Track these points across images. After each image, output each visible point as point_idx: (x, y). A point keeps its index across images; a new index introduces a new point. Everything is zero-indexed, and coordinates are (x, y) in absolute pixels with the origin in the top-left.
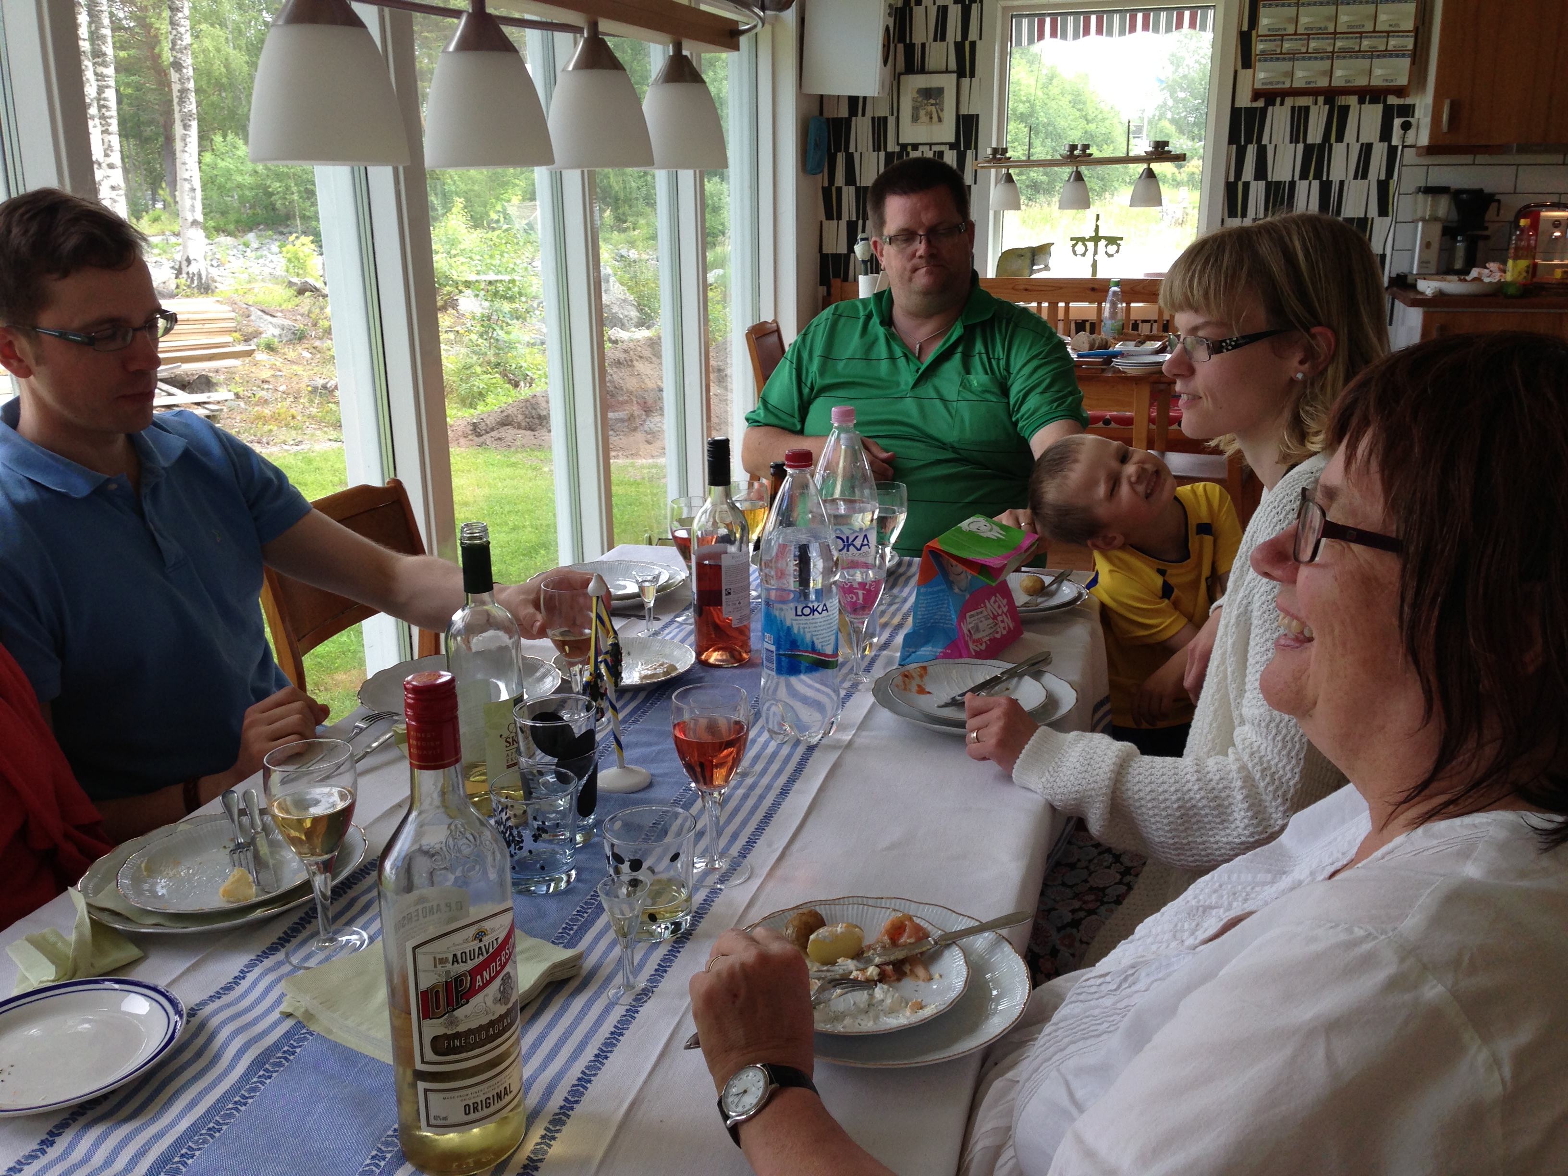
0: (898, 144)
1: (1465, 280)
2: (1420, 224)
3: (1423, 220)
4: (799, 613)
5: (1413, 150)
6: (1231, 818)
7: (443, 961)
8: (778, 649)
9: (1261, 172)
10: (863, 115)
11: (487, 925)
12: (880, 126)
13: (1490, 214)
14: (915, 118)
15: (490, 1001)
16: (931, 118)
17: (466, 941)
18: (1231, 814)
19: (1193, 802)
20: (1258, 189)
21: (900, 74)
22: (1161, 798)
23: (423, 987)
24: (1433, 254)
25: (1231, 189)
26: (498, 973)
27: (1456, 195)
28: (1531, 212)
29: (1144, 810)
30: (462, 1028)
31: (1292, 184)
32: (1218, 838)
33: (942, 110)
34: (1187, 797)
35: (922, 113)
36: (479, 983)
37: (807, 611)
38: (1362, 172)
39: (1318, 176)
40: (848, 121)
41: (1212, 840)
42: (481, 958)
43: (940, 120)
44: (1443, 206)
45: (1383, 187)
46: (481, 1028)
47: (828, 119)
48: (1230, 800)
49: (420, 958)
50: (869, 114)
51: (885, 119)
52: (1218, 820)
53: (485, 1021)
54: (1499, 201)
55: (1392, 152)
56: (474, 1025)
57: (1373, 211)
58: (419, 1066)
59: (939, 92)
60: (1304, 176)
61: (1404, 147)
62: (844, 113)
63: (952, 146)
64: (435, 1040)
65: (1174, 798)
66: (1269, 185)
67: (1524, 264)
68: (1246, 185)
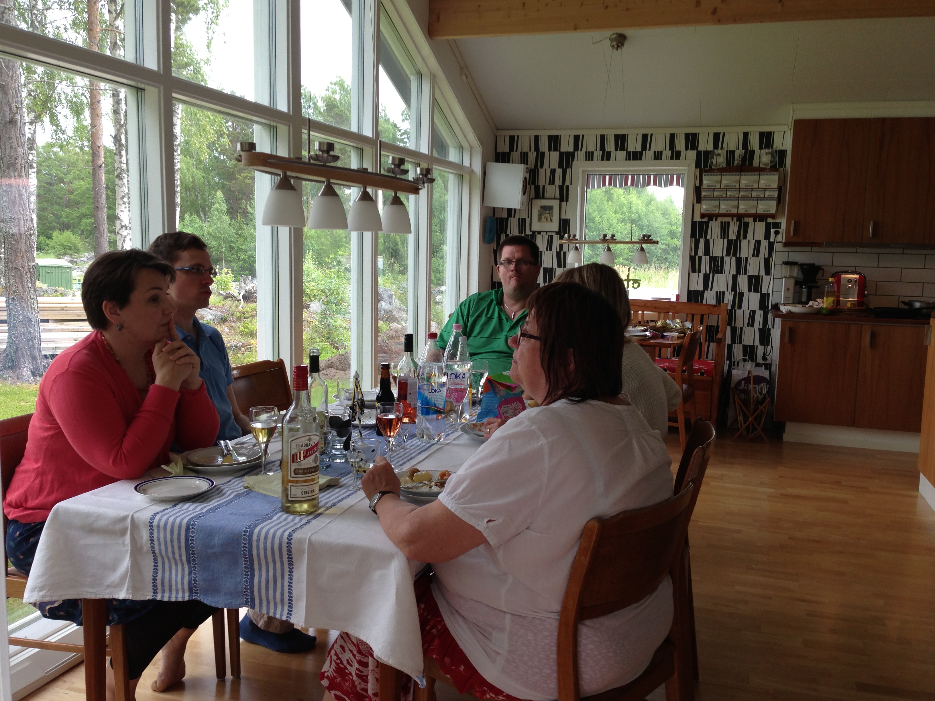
0: (531, 231)
1: (807, 307)
2: (784, 279)
3: (785, 277)
5: (781, 244)
7: (299, 446)
9: (707, 252)
10: (514, 217)
11: (312, 437)
12: (522, 222)
13: (818, 276)
14: (540, 219)
15: (311, 460)
16: (547, 220)
17: (306, 440)
20: (706, 260)
21: (532, 199)
23: (293, 453)
24: (791, 294)
25: (692, 259)
26: (314, 453)
27: (802, 267)
28: (837, 275)
30: (303, 467)
31: (722, 258)
33: (552, 216)
35: (543, 217)
36: (308, 454)
38: (756, 253)
39: (735, 254)
40: (507, 219)
42: (309, 447)
43: (551, 221)
44: (796, 272)
45: (767, 262)
46: (308, 468)
47: (497, 218)
49: (292, 444)
50: (517, 216)
51: (525, 219)
53: (309, 467)
54: (823, 269)
55: (771, 246)
56: (306, 467)
57: (762, 273)
58: (290, 478)
59: (551, 208)
60: (728, 254)
61: (776, 242)
62: (505, 215)
63: (557, 233)
64: (295, 469)
66: (711, 258)
67: (831, 299)
68: (700, 258)
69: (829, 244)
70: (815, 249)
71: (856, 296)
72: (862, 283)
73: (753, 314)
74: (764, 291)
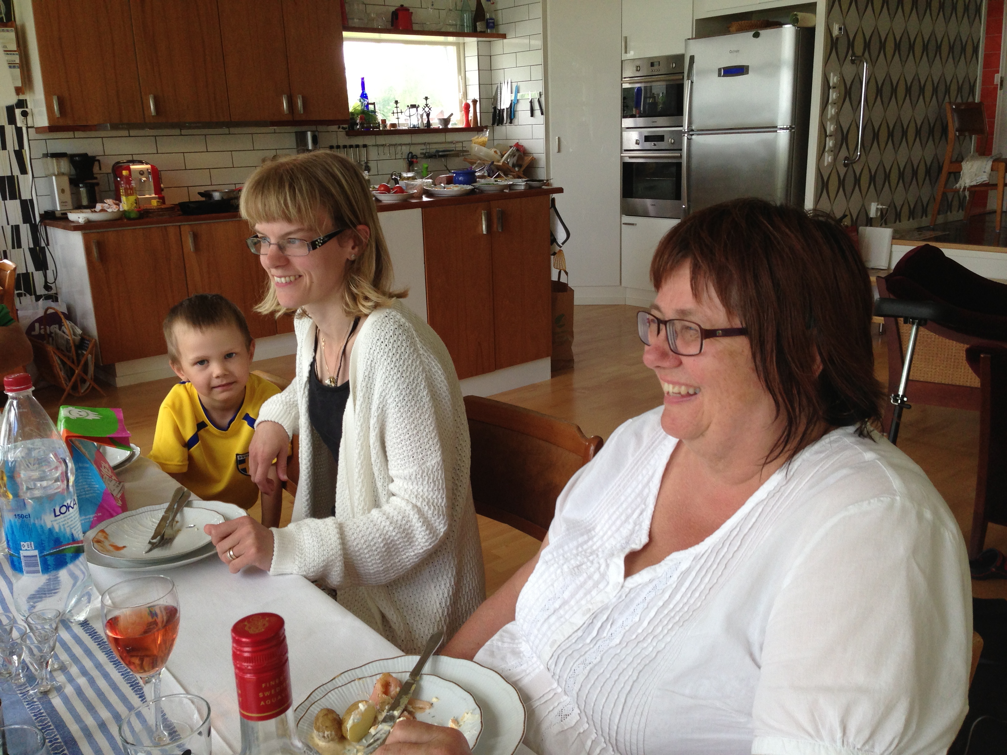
1: (95, 212)
2: (54, 178)
3: (55, 175)
4: (58, 513)
5: (33, 129)
6: (414, 539)
8: (40, 552)
13: (96, 169)
18: (414, 536)
19: (391, 538)
22: (372, 543)
24: (68, 196)
27: (72, 158)
28: (117, 168)
29: (362, 556)
32: (407, 554)
34: (387, 537)
37: (64, 509)
41: (404, 557)
44: (65, 166)
45: (19, 155)
48: (411, 528)
52: (407, 544)
54: (99, 161)
55: (19, 131)
57: (16, 171)
61: (27, 128)
65: (380, 540)
67: (132, 198)
69: (115, 127)
70: (78, 134)
71: (153, 191)
72: (155, 173)
73: (16, 229)
74: (25, 196)
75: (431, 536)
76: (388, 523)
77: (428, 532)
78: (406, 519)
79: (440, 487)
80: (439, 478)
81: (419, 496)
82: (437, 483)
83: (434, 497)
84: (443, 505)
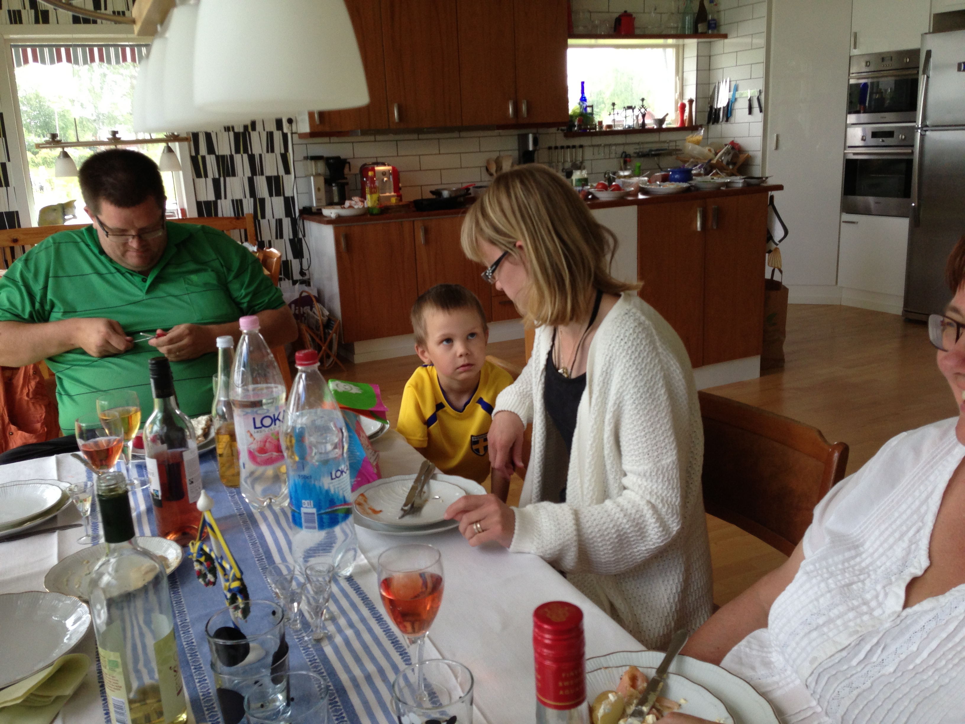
1: (344, 208)
2: (312, 178)
3: (313, 176)
5: (297, 135)
6: (647, 534)
9: (211, 150)
13: (346, 170)
18: (646, 532)
19: (624, 531)
20: (211, 161)
22: (606, 533)
24: (323, 194)
25: (194, 160)
27: (327, 161)
28: (364, 169)
29: (596, 544)
31: (232, 157)
32: (639, 548)
34: (620, 528)
38: (271, 148)
39: (246, 151)
41: (635, 550)
44: (321, 167)
45: (284, 158)
48: (645, 523)
52: (639, 538)
54: (349, 163)
55: (285, 136)
57: (282, 172)
60: (237, 151)
61: (292, 133)
65: (613, 531)
66: (217, 157)
67: (375, 196)
68: (204, 158)
69: (365, 133)
70: (334, 139)
71: (392, 190)
72: (395, 174)
73: (279, 222)
74: (288, 194)
75: (664, 533)
76: (622, 515)
77: (661, 529)
78: (640, 513)
79: (675, 486)
80: (674, 476)
81: (653, 493)
82: (672, 482)
83: (668, 495)
84: (677, 503)
